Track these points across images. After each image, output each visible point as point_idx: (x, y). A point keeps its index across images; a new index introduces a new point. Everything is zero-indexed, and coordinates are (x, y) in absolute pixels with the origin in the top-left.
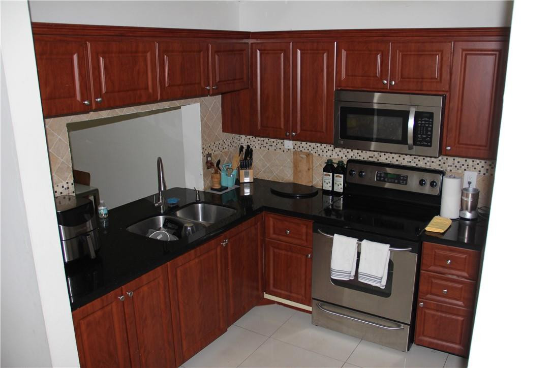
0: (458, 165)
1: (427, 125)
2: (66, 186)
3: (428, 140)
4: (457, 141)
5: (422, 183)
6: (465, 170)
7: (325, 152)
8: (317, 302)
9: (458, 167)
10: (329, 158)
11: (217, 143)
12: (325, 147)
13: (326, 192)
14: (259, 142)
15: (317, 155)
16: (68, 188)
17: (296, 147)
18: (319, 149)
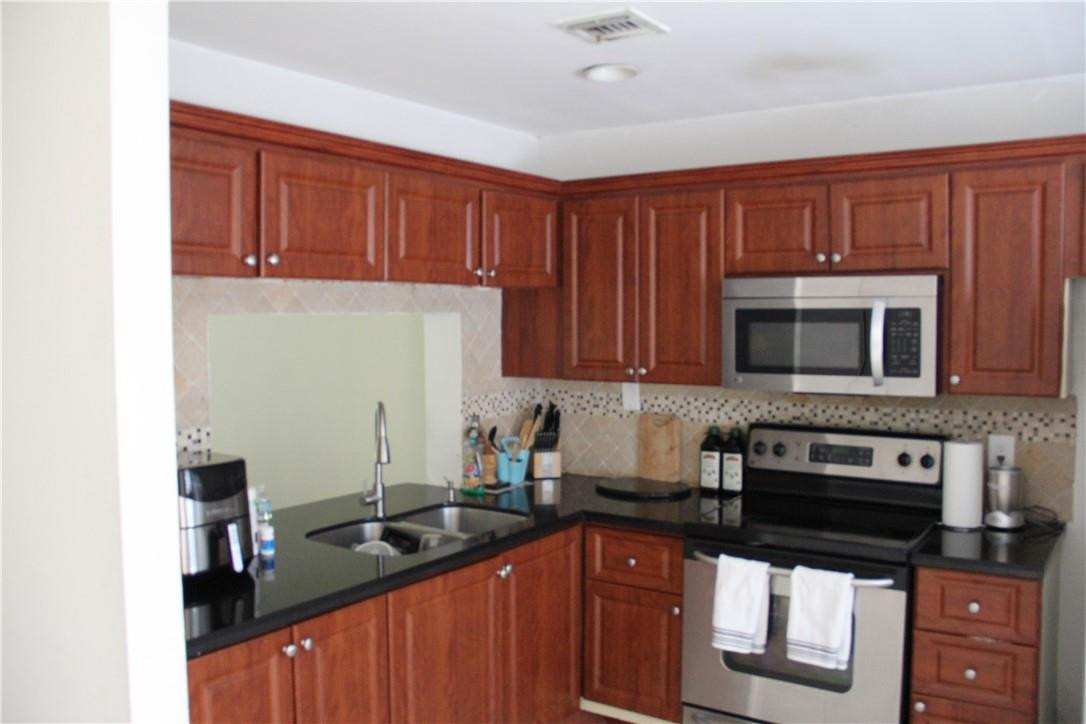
0: (975, 424)
1: (908, 334)
2: (195, 436)
3: (912, 363)
4: (970, 365)
5: (904, 460)
6: (989, 433)
7: (703, 412)
8: (695, 710)
9: (975, 428)
10: (711, 423)
11: (491, 396)
12: (704, 404)
13: (708, 493)
14: (572, 400)
15: (687, 419)
16: (199, 441)
17: (646, 407)
18: (692, 407)
